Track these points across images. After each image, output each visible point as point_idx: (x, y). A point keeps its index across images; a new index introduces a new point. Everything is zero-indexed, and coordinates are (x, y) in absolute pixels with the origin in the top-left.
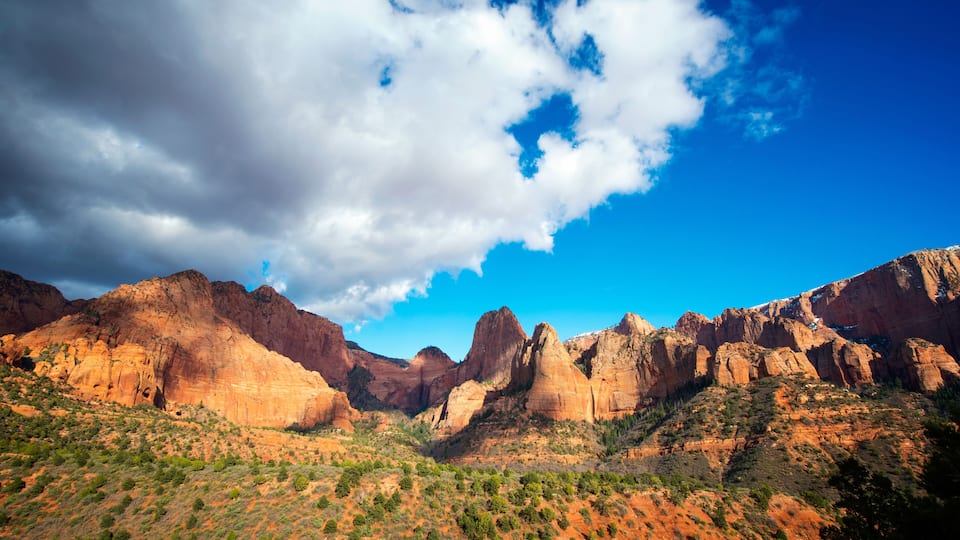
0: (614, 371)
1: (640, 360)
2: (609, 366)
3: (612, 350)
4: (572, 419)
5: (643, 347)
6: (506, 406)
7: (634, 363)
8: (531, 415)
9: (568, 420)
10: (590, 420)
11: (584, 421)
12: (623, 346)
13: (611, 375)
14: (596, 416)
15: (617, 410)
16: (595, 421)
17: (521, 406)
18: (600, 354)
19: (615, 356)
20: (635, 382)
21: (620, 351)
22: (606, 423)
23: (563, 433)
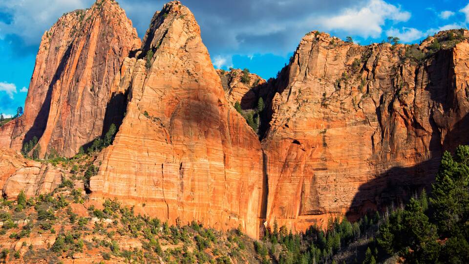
0: (323, 124)
1: (388, 99)
2: (312, 112)
3: (325, 77)
4: (206, 225)
5: (397, 70)
6: (41, 183)
7: (372, 108)
8: (100, 208)
9: (195, 226)
10: (252, 230)
11: (238, 232)
12: (353, 68)
13: (314, 133)
14: (270, 222)
15: (317, 212)
16: (266, 233)
17: (79, 185)
18: (296, 85)
19: (330, 89)
20: (367, 151)
21: (344, 78)
22: (288, 239)
23: (174, 253)
